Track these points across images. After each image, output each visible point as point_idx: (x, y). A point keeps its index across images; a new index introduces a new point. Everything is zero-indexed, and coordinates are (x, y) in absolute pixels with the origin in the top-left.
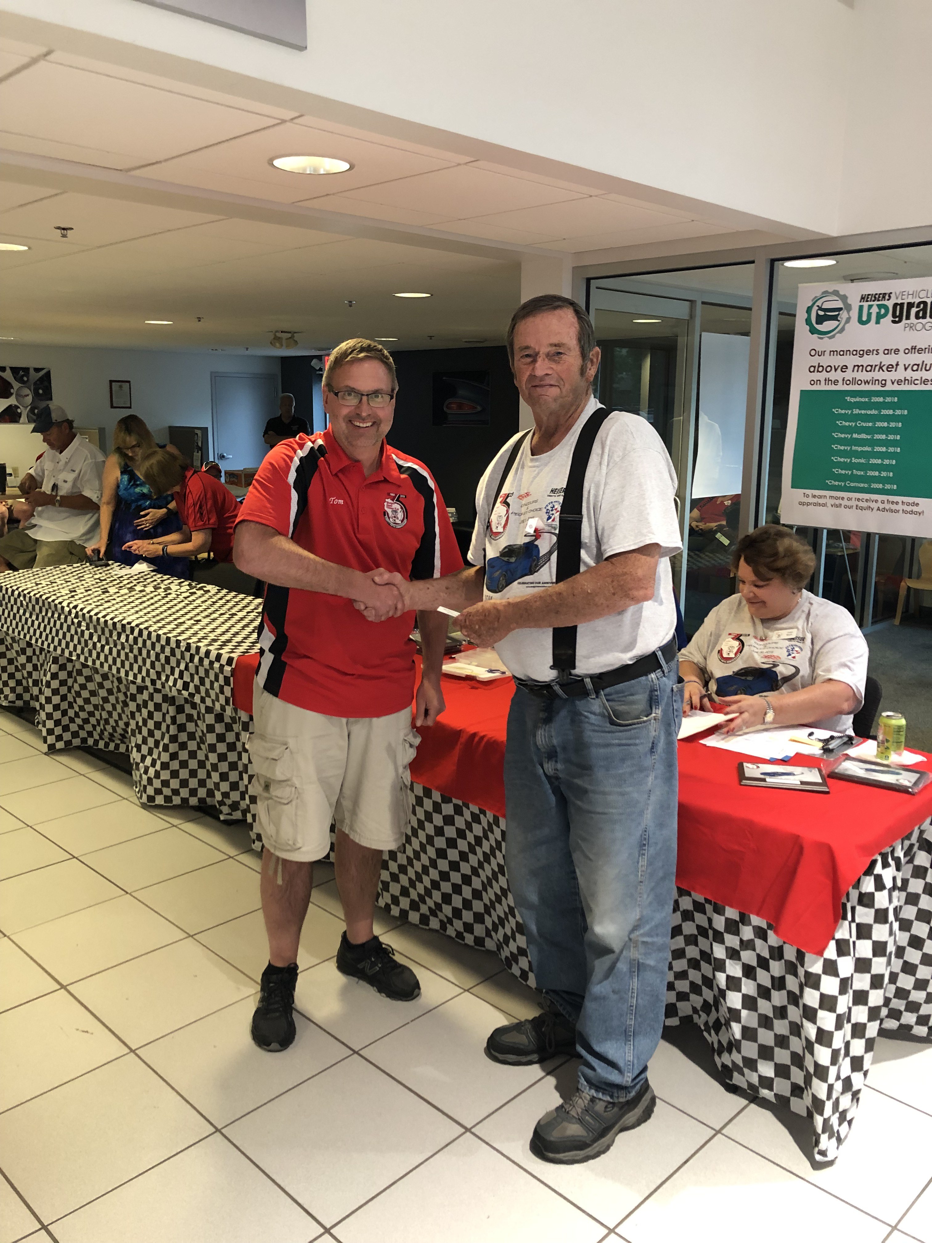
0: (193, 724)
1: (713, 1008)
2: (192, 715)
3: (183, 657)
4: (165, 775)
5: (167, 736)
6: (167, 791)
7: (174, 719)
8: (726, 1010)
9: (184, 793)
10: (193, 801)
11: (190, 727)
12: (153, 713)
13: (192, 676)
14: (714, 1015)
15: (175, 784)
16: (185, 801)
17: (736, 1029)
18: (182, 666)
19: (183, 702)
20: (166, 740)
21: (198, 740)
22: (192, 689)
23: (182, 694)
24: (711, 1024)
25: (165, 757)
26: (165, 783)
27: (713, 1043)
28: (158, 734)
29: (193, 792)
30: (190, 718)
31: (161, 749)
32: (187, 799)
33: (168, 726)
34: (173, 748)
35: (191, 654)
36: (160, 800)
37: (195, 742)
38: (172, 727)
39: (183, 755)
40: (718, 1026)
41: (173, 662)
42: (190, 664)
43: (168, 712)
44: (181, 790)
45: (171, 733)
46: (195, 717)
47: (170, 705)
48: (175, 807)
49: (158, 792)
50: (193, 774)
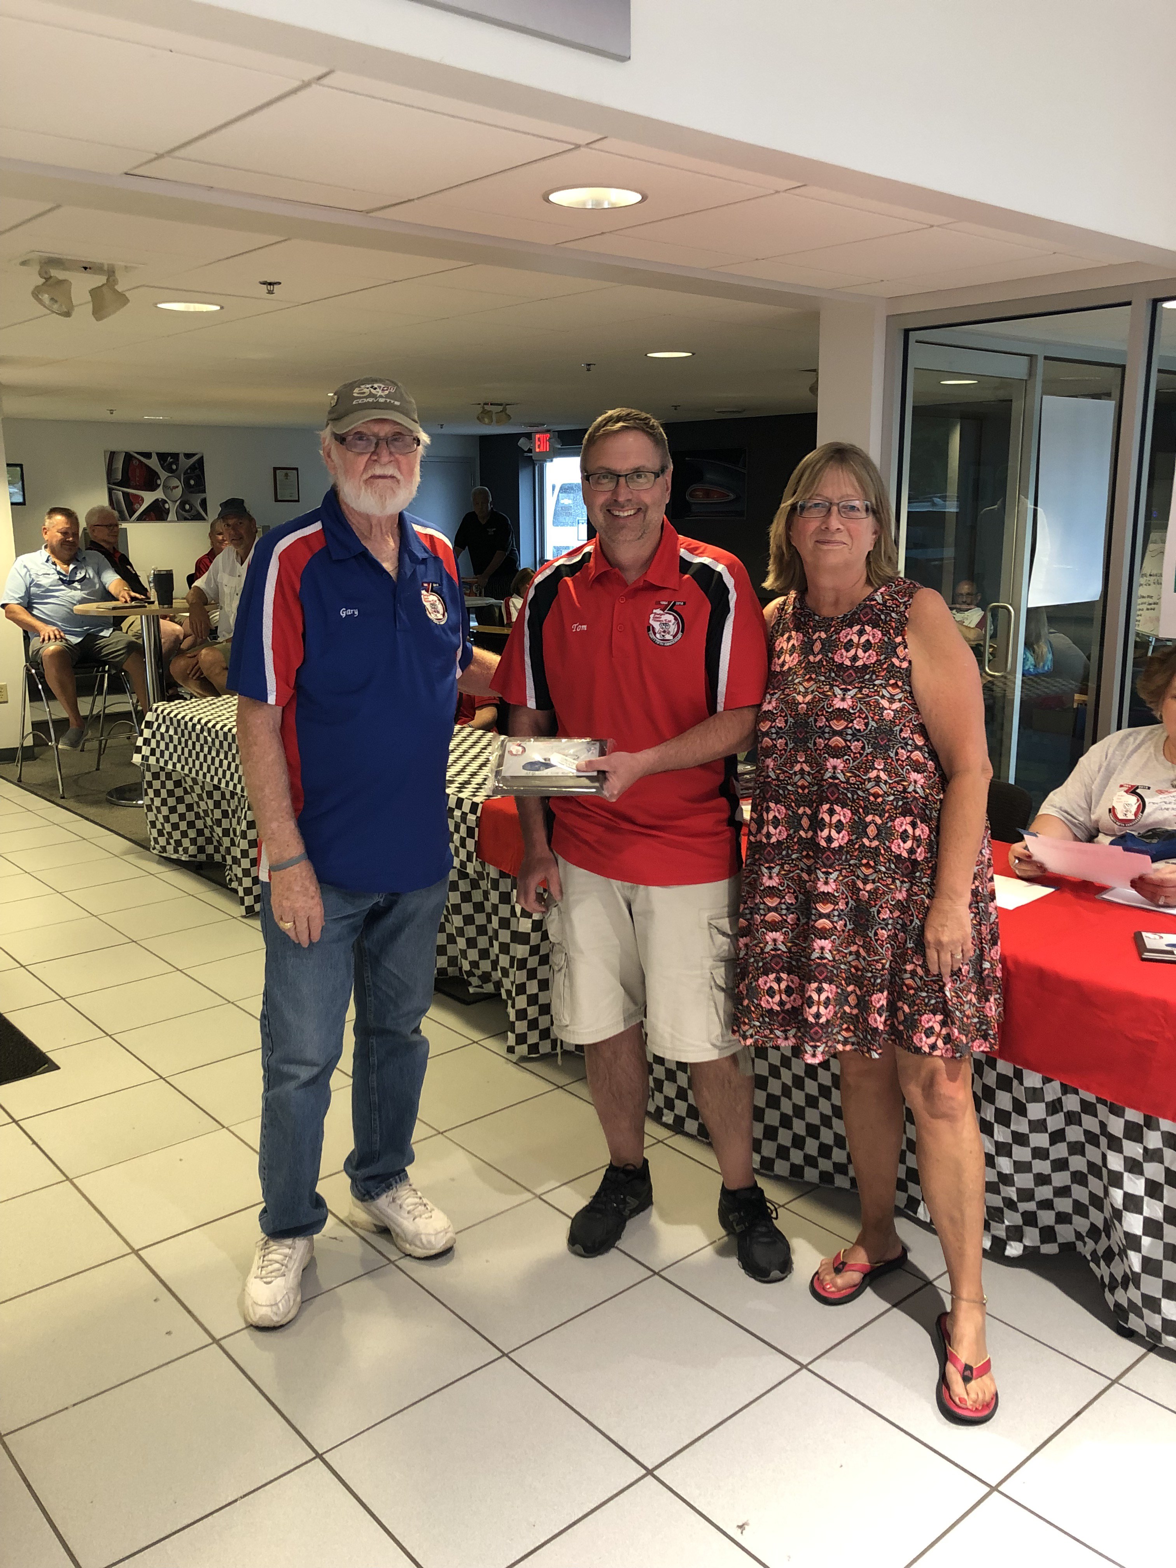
1: (1103, 1234)
8: (1122, 1236)
14: (1103, 1243)
17: (1135, 1261)
24: (1100, 1254)
27: (1102, 1277)
40: (1109, 1256)
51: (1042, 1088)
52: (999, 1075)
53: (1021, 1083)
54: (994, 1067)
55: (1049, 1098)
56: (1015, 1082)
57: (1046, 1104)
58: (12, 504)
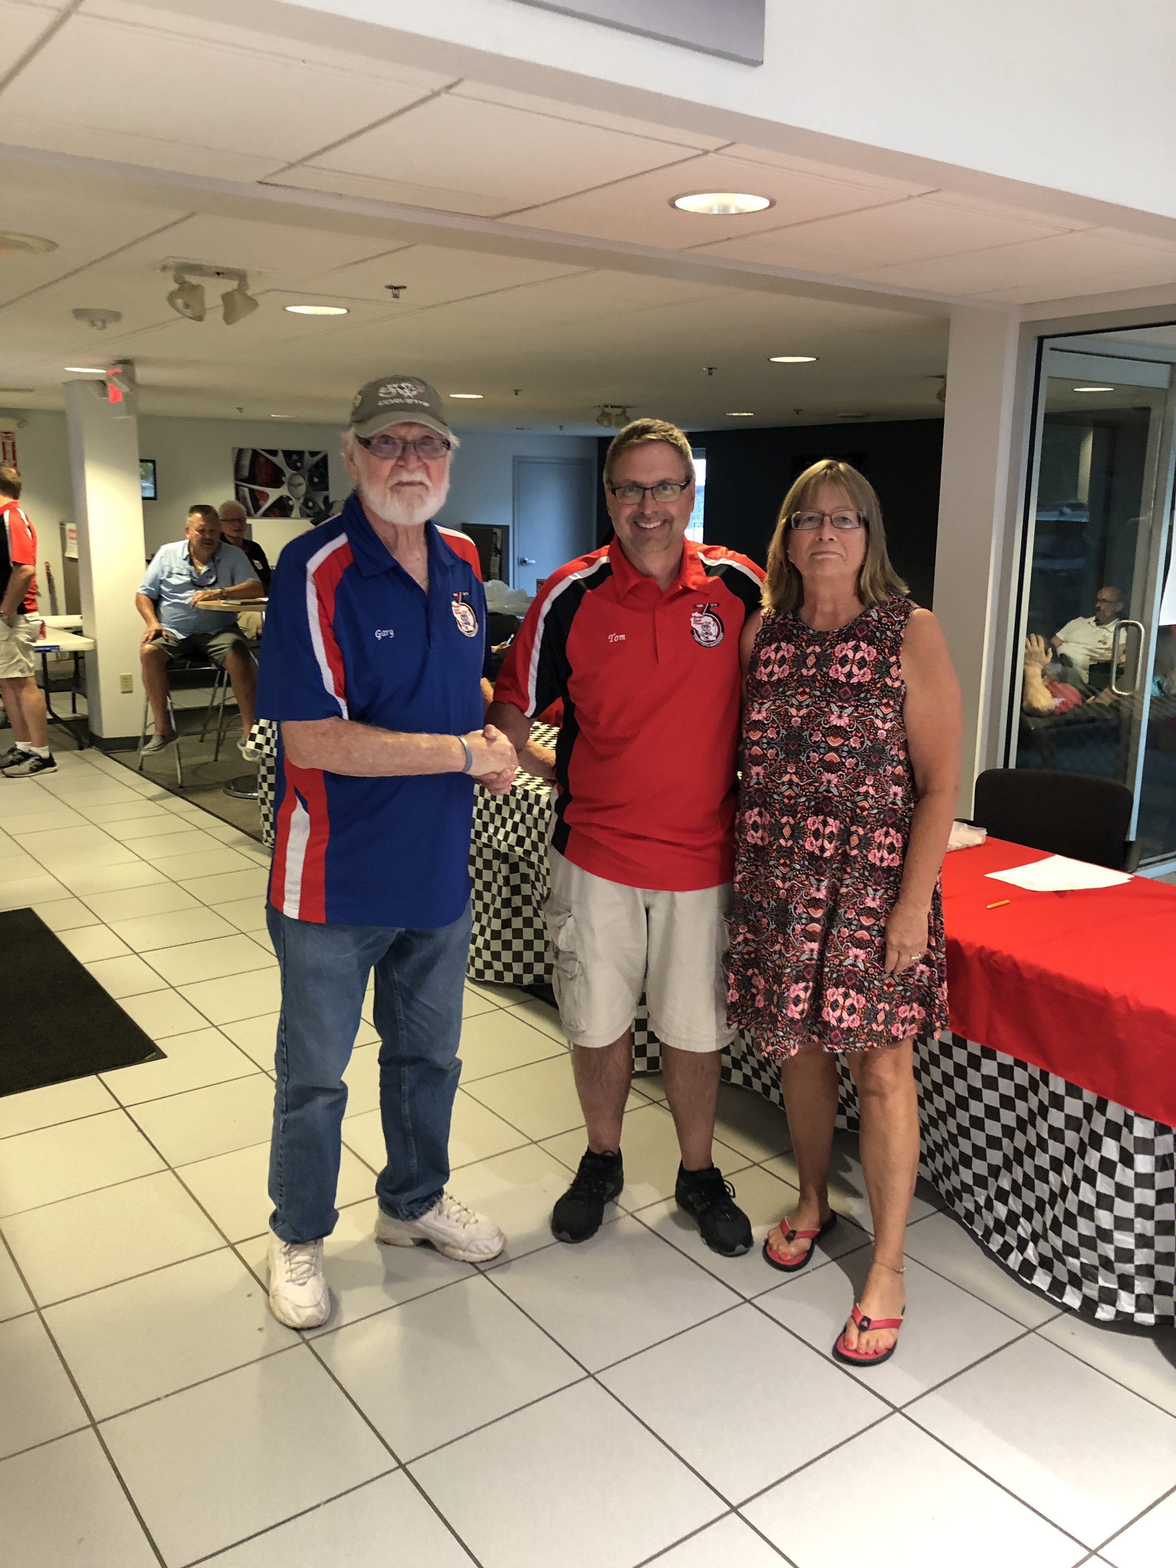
0: (529, 886)
2: (528, 875)
3: (518, 807)
4: (496, 945)
5: (499, 899)
6: (498, 966)
7: (507, 880)
9: (518, 968)
10: (528, 979)
11: (526, 889)
12: (481, 871)
13: (529, 830)
15: (507, 956)
16: (518, 978)
18: (517, 817)
19: (517, 860)
20: (498, 904)
21: (535, 905)
22: (528, 844)
23: (514, 851)
25: (496, 924)
26: (496, 956)
28: (487, 897)
29: (528, 968)
30: (525, 878)
31: (491, 913)
32: (521, 976)
33: (500, 888)
34: (506, 913)
35: (529, 804)
36: (489, 975)
37: (531, 907)
38: (504, 889)
39: (517, 923)
41: (506, 812)
42: (528, 816)
43: (500, 871)
44: (514, 965)
45: (503, 896)
46: (533, 878)
47: (503, 863)
48: (507, 985)
49: (488, 965)
50: (528, 945)
51: (1153, 1140)
52: (1108, 1121)
53: (1131, 1132)
54: (1103, 1113)
55: (1160, 1151)
56: (1125, 1130)
57: (1157, 1158)
58: (144, 498)
